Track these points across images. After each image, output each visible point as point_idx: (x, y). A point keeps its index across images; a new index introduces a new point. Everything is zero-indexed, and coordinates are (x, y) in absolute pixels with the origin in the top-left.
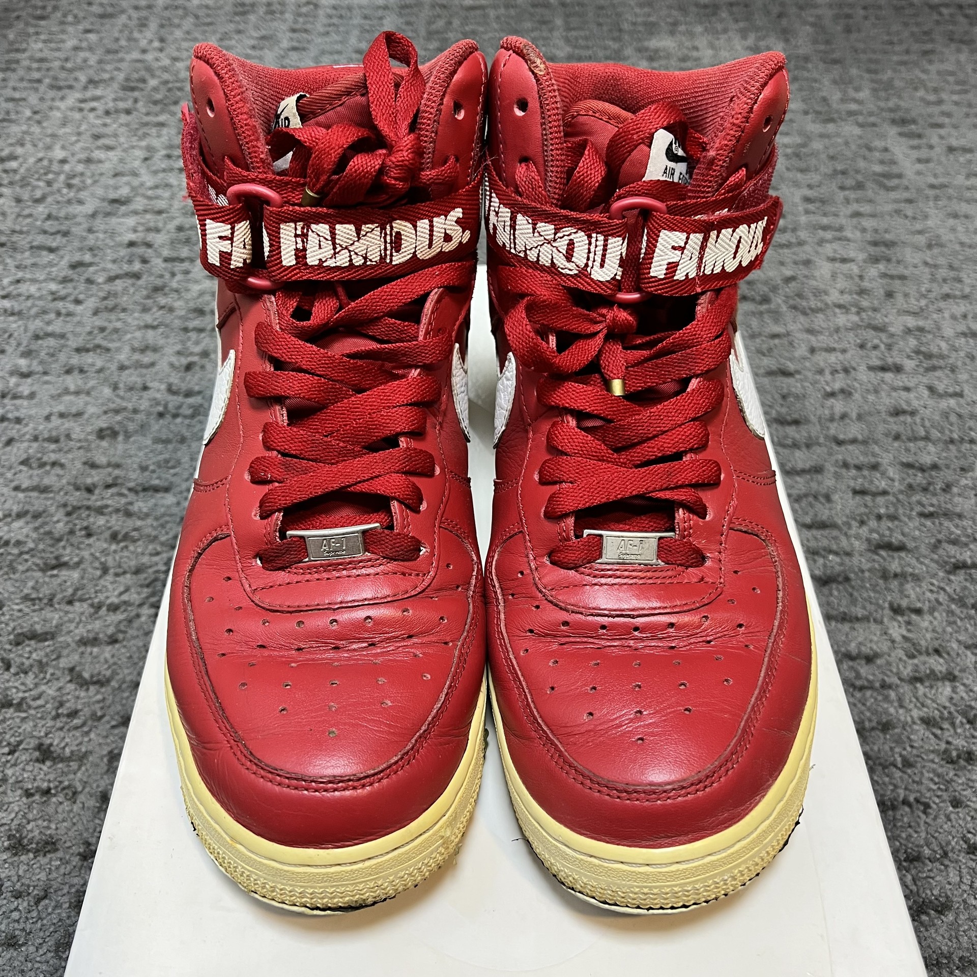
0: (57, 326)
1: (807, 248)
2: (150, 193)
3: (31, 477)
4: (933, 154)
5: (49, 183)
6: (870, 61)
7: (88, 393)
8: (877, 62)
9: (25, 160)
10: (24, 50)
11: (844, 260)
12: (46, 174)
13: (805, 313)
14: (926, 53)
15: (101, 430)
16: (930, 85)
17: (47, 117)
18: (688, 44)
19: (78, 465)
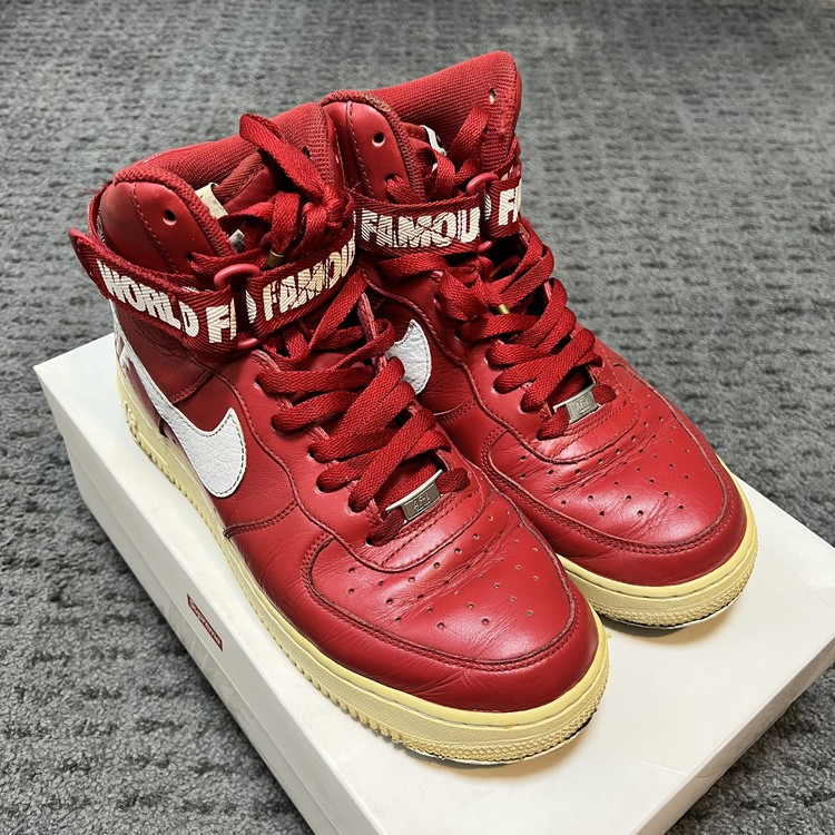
0: (40, 227)
1: (605, 181)
2: (110, 134)
3: (21, 330)
4: (708, 116)
5: (33, 126)
6: (668, 47)
7: (63, 274)
8: (673, 48)
9: (15, 109)
10: (14, 27)
11: (632, 190)
12: (31, 119)
13: (599, 227)
14: (711, 42)
15: (73, 299)
16: (712, 66)
17: (31, 77)
18: (530, 32)
19: (56, 322)
